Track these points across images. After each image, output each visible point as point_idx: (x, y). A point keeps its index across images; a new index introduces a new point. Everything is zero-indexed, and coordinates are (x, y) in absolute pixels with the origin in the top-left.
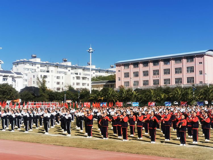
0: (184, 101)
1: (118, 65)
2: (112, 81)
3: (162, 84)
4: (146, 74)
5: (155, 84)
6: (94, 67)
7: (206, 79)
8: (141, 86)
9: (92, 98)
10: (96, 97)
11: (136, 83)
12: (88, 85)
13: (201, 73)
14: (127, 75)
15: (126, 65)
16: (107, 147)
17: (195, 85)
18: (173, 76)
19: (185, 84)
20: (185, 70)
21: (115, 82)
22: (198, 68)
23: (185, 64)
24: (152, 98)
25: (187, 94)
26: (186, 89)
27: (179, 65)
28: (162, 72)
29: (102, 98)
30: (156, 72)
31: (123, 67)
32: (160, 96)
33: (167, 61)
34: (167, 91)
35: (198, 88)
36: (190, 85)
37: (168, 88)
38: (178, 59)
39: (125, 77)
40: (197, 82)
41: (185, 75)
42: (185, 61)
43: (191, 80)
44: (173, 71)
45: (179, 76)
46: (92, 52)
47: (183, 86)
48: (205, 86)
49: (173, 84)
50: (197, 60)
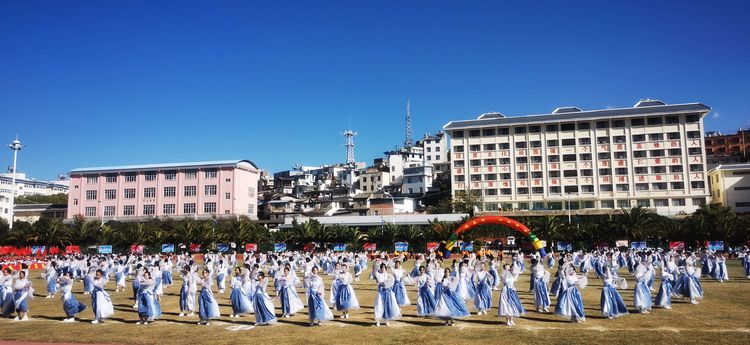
0: (196, 243)
1: (74, 175)
2: (60, 204)
3: (160, 213)
4: (131, 194)
5: (146, 212)
6: (22, 176)
7: (235, 208)
8: (119, 216)
9: (12, 238)
10: (22, 235)
11: (111, 210)
12: (6, 211)
13: (228, 196)
14: (92, 195)
15: (92, 175)
16: (34, 335)
17: (218, 216)
18: (180, 201)
19: (200, 213)
20: (201, 190)
21: (66, 206)
22: (223, 188)
23: (202, 180)
24: (140, 238)
25: (202, 229)
26: (202, 222)
27: (191, 182)
28: (160, 192)
29: (36, 239)
30: (150, 192)
31: (84, 180)
32: (154, 235)
33: (170, 173)
34: (167, 225)
35: (221, 221)
36: (208, 216)
37: (170, 221)
38: (191, 171)
39: (88, 197)
40: (221, 212)
41: (201, 199)
42: (202, 174)
43: (210, 207)
44: (181, 191)
45: (190, 200)
46: (19, 149)
47: (196, 217)
48: (233, 220)
49: (180, 213)
50: (223, 174)
